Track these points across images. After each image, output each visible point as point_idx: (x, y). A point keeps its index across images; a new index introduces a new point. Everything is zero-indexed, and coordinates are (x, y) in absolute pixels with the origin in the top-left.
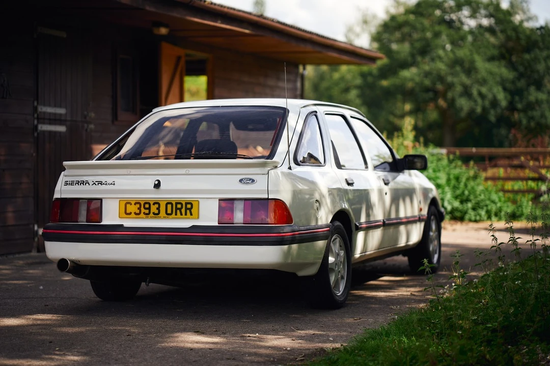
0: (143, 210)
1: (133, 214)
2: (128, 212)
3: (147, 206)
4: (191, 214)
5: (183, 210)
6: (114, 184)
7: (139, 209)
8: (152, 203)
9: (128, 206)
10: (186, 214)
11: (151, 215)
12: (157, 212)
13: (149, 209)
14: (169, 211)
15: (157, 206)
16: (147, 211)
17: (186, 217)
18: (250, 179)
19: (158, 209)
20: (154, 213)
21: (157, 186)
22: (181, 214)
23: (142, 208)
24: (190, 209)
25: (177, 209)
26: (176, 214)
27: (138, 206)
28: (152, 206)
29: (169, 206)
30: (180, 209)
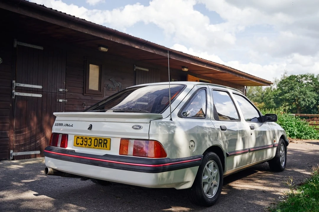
0: (84, 143)
1: (80, 144)
2: (78, 143)
3: (86, 140)
4: (106, 147)
5: (102, 144)
6: (72, 126)
7: (82, 141)
8: (88, 138)
9: (78, 139)
10: (104, 147)
11: (87, 146)
12: (90, 144)
13: (86, 142)
14: (96, 145)
15: (90, 140)
16: (86, 143)
17: (103, 148)
18: (139, 126)
19: (91, 142)
20: (89, 145)
21: (90, 128)
22: (101, 147)
23: (84, 141)
24: (106, 144)
25: (99, 143)
26: (99, 147)
27: (82, 139)
28: (88, 140)
29: (96, 141)
30: (101, 143)
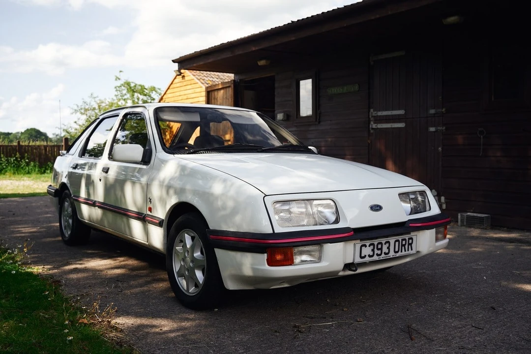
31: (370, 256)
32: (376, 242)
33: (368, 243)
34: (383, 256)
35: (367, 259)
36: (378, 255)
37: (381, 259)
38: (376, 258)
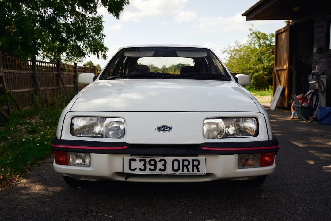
31: (140, 169)
32: (148, 159)
33: (138, 158)
34: (157, 172)
35: (138, 172)
36: (150, 170)
37: (155, 174)
38: (148, 172)
